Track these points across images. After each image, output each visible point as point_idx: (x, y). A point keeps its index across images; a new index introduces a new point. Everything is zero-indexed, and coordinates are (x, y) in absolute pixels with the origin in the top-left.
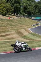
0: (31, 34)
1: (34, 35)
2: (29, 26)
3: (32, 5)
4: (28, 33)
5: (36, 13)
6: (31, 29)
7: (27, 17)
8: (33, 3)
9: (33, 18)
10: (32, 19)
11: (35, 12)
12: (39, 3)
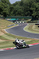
0: (6, 34)
1: (9, 35)
2: (4, 27)
4: (3, 34)
5: (12, 14)
6: (6, 30)
7: (3, 18)
9: (8, 19)
10: (8, 21)
11: (10, 13)
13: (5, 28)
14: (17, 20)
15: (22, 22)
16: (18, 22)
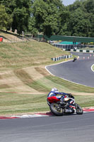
0: (49, 78)
1: (55, 81)
2: (44, 61)
3: (54, 13)
4: (42, 76)
5: (64, 31)
6: (49, 68)
7: (42, 39)
8: (56, 9)
9: (55, 42)
10: (54, 45)
12: (70, 10)
13: (46, 63)
14: (75, 46)
15: (88, 51)
16: (78, 51)
